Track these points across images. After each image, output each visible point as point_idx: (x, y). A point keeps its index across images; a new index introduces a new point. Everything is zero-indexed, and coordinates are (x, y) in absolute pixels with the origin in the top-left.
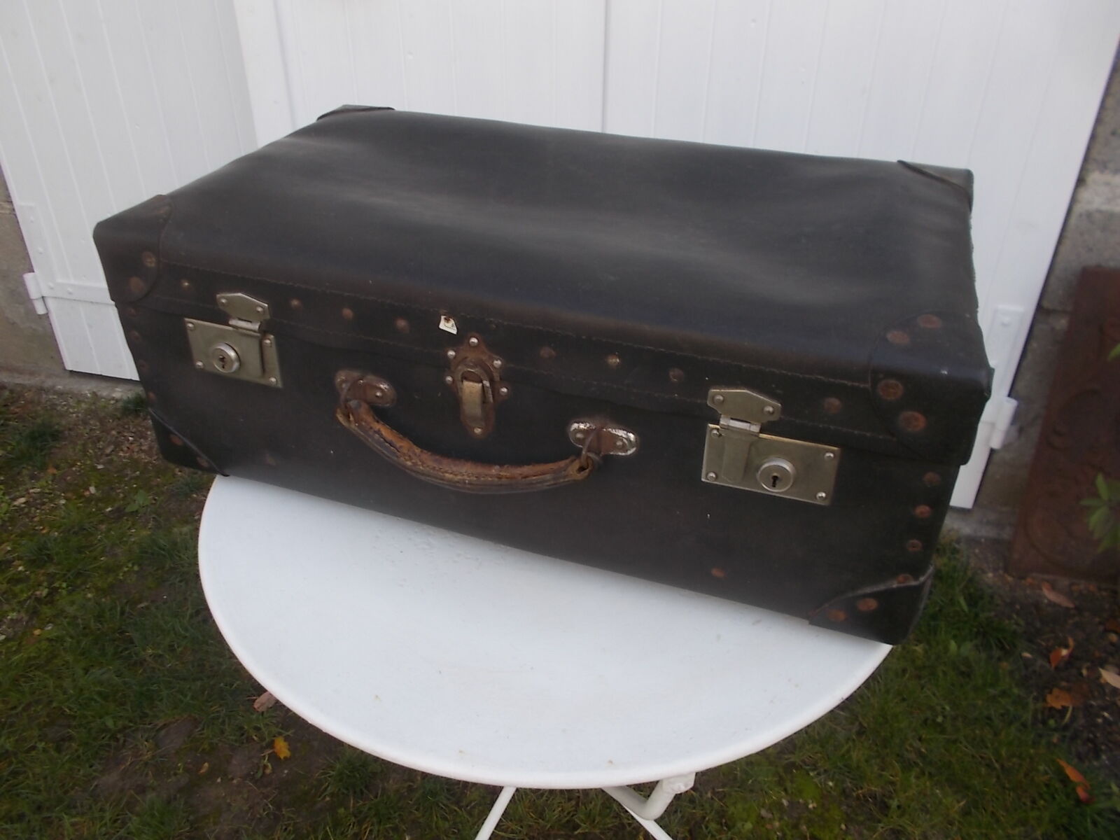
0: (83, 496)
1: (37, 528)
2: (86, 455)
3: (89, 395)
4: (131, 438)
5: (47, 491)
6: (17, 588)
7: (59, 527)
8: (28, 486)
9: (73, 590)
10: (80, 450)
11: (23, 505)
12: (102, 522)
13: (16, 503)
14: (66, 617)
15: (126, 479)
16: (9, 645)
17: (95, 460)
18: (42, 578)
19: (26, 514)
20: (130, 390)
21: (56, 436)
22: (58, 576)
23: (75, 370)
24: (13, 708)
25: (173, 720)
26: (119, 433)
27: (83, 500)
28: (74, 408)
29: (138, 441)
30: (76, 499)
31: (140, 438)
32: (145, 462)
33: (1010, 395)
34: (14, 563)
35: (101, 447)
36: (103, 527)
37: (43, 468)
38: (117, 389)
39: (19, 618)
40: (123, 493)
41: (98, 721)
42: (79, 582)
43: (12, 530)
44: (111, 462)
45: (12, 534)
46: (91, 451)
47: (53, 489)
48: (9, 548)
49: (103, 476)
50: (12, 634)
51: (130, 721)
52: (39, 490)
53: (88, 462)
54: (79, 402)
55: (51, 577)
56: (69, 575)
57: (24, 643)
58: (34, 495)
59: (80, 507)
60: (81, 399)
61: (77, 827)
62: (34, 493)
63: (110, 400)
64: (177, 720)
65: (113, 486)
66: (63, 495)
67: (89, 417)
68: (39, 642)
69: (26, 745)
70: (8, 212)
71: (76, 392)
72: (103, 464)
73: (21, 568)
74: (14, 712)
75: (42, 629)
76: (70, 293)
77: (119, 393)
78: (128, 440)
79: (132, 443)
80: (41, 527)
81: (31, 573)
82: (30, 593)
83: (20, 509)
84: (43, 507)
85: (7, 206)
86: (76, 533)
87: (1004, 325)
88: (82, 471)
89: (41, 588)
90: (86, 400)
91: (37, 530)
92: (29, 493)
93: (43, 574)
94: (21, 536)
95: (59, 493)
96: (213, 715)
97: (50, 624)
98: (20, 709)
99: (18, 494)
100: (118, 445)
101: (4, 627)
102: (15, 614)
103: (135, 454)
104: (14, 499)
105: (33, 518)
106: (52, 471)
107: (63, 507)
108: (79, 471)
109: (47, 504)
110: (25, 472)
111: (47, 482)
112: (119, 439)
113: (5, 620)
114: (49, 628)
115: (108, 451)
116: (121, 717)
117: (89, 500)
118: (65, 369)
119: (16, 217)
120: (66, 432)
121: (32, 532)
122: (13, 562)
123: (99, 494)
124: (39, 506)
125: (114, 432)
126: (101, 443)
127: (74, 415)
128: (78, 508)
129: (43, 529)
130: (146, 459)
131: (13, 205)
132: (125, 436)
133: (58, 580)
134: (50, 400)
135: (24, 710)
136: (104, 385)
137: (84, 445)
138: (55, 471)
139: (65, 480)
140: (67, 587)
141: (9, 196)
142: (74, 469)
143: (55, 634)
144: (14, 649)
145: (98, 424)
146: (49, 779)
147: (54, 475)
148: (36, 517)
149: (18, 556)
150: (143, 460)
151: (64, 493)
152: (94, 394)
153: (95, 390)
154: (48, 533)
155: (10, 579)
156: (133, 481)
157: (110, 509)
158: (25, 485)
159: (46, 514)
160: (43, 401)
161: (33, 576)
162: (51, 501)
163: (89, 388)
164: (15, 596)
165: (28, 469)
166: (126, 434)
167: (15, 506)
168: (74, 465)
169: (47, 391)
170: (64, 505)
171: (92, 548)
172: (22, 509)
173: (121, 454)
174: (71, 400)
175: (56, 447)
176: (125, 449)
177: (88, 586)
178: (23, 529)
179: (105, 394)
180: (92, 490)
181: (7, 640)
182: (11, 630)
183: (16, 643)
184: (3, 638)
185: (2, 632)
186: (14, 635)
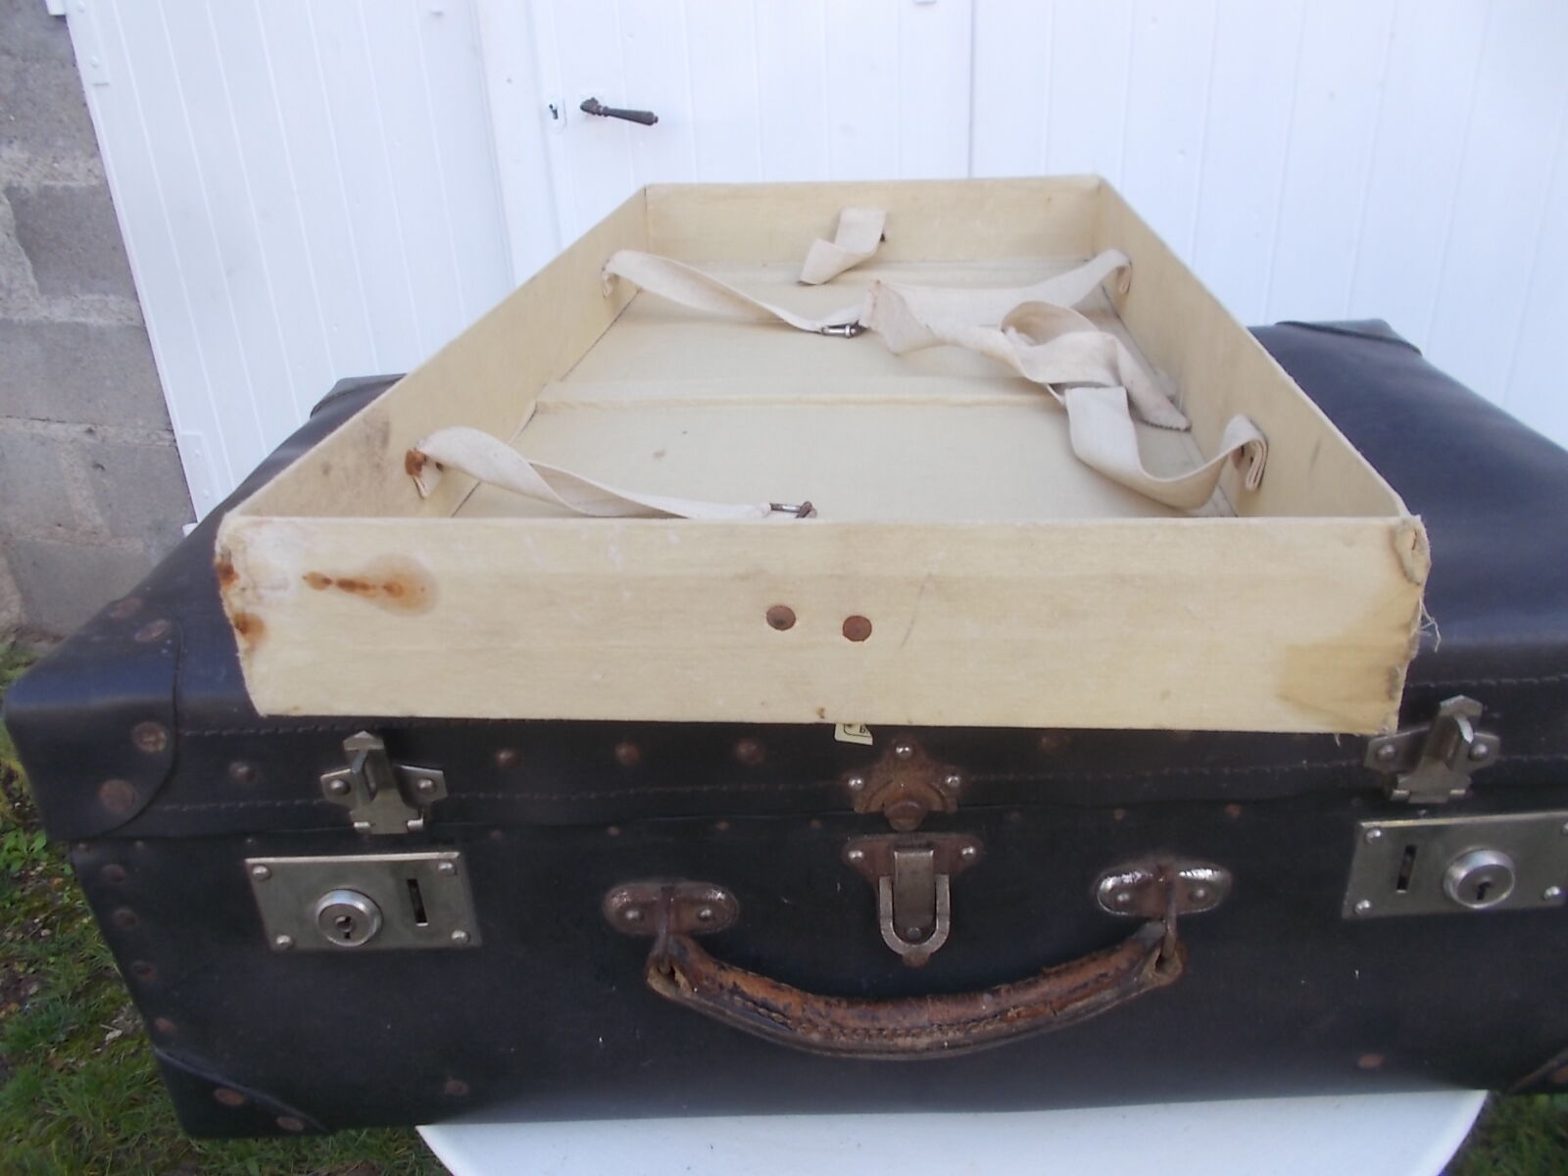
16: (126, 1044)
25: (341, 1167)
41: (237, 1165)
50: (131, 1028)
51: (281, 1167)
64: (347, 1168)
70: (167, 444)
74: (124, 1147)
85: (167, 436)
96: (396, 1162)
98: (131, 1144)
101: (121, 1018)
116: (269, 1159)
119: (178, 450)
131: (174, 435)
135: (141, 1142)
141: (170, 424)
144: (132, 1051)
181: (123, 1037)
182: (130, 1022)
183: (136, 1042)
184: (118, 1033)
185: (117, 1025)
186: (134, 1030)
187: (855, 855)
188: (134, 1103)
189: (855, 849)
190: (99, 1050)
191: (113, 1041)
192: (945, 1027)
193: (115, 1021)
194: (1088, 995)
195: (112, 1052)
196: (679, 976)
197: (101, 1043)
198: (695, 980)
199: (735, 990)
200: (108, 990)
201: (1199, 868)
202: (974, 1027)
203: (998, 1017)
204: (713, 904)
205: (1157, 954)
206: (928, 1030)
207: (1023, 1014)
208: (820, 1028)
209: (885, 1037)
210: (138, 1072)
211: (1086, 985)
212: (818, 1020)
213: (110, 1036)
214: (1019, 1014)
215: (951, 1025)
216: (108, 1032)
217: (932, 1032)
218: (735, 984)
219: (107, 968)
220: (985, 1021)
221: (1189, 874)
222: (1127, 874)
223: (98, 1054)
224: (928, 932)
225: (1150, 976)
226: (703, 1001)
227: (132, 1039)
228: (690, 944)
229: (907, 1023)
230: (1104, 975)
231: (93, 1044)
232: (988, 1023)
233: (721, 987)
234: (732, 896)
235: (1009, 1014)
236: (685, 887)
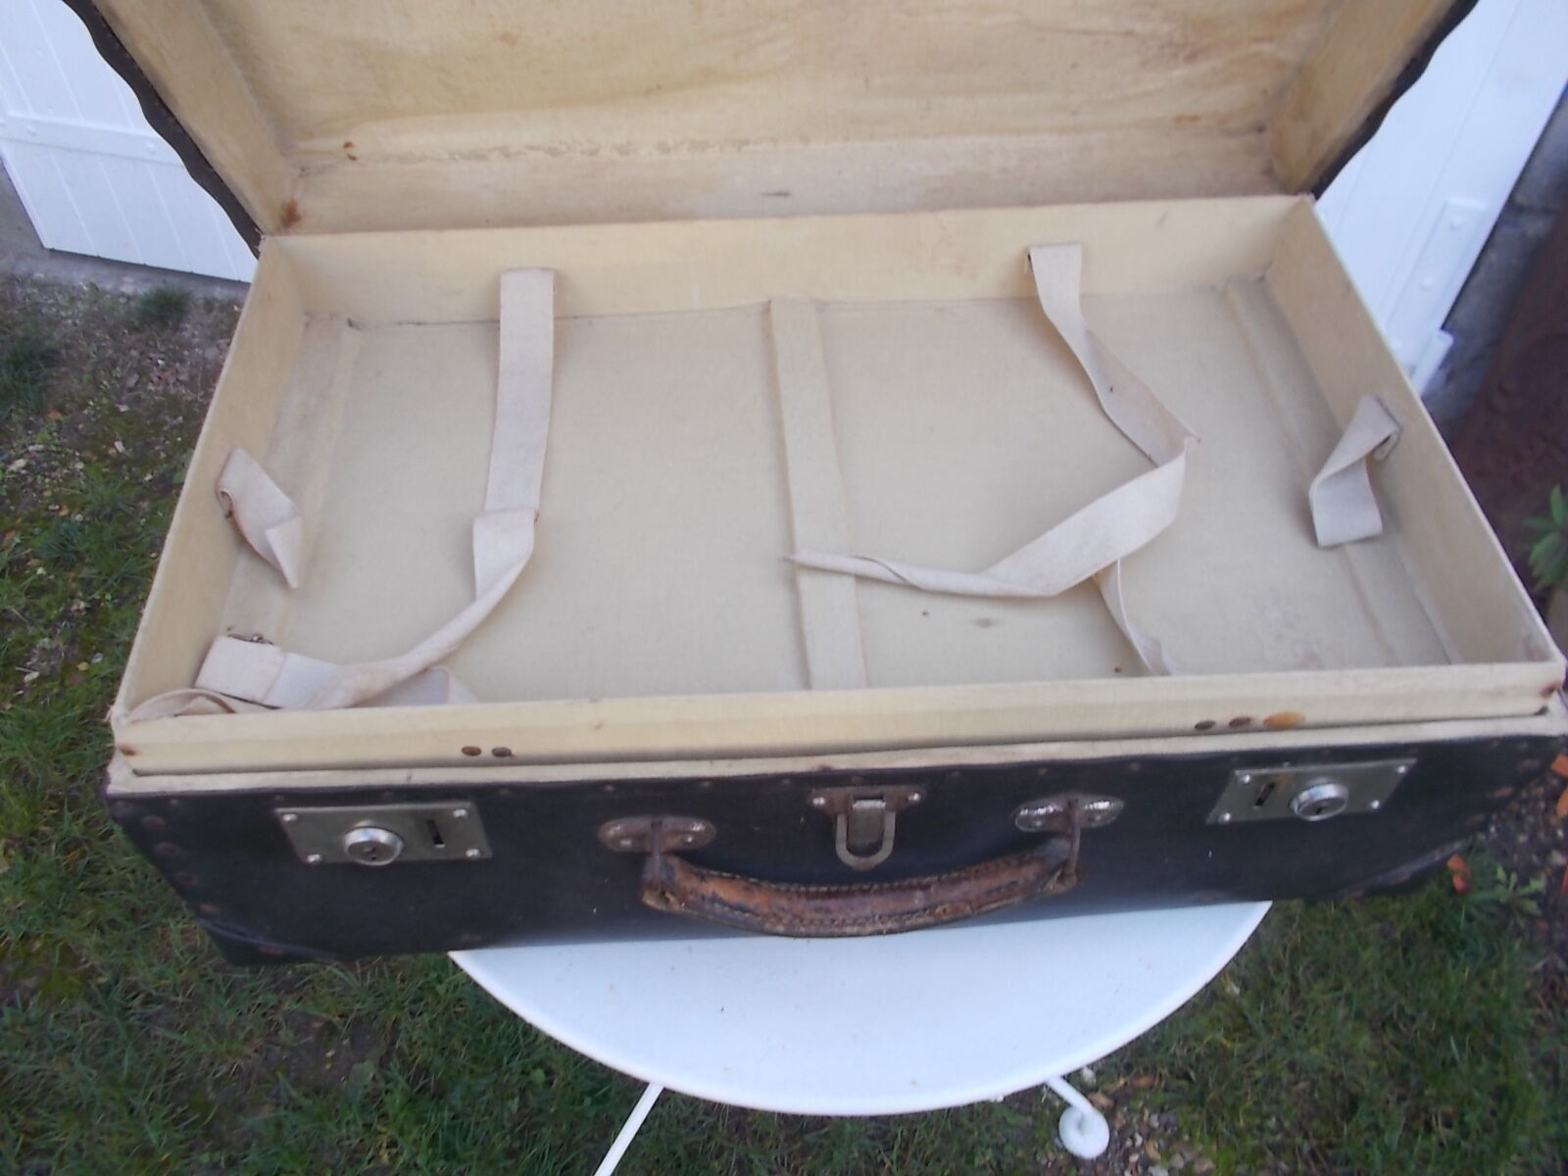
0: (107, 456)
1: (51, 507)
2: (99, 389)
3: (85, 288)
4: (160, 362)
5: (54, 448)
6: (43, 601)
7: (83, 509)
8: (25, 440)
9: (120, 604)
10: (89, 381)
11: (24, 472)
12: (141, 498)
13: (13, 468)
14: (118, 645)
15: (165, 428)
16: (47, 686)
17: (113, 397)
18: (74, 585)
19: (32, 485)
20: (146, 281)
21: (51, 358)
22: (95, 583)
23: (57, 248)
24: (73, 778)
26: (142, 353)
27: (108, 461)
28: (66, 308)
29: (170, 366)
30: (98, 461)
31: (175, 362)
32: (186, 401)
33: (1443, 328)
34: (29, 564)
35: (119, 376)
36: (145, 505)
37: (41, 412)
38: (126, 279)
39: (54, 646)
40: (163, 451)
42: (126, 591)
43: (16, 510)
44: (138, 400)
45: (17, 518)
46: (105, 383)
47: (62, 446)
48: (18, 541)
49: (130, 423)
50: (49, 669)
52: (41, 447)
53: (105, 401)
54: (73, 300)
55: (87, 585)
56: (110, 581)
57: (67, 683)
58: (37, 455)
59: (106, 473)
60: (75, 294)
61: (188, 935)
62: (38, 452)
63: (119, 297)
65: (148, 440)
66: (77, 454)
67: (92, 325)
68: (88, 681)
69: (99, 828)
71: (64, 283)
72: (127, 403)
73: (40, 571)
75: (89, 662)
76: (34, 134)
77: (129, 286)
78: (157, 364)
79: (163, 370)
80: (57, 507)
81: (56, 577)
82: (61, 609)
83: (19, 477)
84: (53, 475)
86: (109, 517)
87: (1452, 227)
88: (99, 416)
89: (76, 601)
90: (82, 296)
91: (53, 511)
92: (28, 452)
93: (74, 580)
94: (31, 519)
95: (71, 451)
97: (98, 654)
99: (12, 452)
100: (142, 372)
101: (35, 660)
102: (46, 640)
103: (171, 386)
104: (10, 462)
105: (41, 491)
106: (54, 415)
107: (81, 473)
108: (94, 416)
109: (59, 470)
110: (15, 417)
111: (51, 434)
112: (144, 363)
113: (35, 651)
114: (98, 659)
115: (132, 382)
117: (118, 462)
118: (42, 246)
120: (63, 352)
121: (44, 514)
122: (28, 561)
123: (129, 453)
124: (47, 473)
125: (134, 353)
126: (118, 369)
127: (70, 321)
128: (104, 475)
129: (60, 509)
130: (188, 395)
132: (151, 359)
133: (97, 589)
134: (28, 296)
136: (105, 271)
137: (94, 373)
138: (59, 416)
139: (76, 430)
140: (112, 599)
142: (86, 412)
143: (109, 670)
144: (55, 691)
145: (107, 337)
146: (138, 873)
147: (58, 422)
148: (46, 490)
149: (32, 552)
150: (184, 398)
151: (80, 452)
152: (93, 286)
153: (93, 280)
154: (69, 515)
155: (28, 589)
156: (175, 432)
157: (149, 477)
158: (20, 438)
159: (59, 485)
160: (20, 298)
161: (60, 583)
162: (64, 464)
163: (83, 276)
164: (41, 613)
165: (19, 413)
166: (152, 355)
167: (12, 472)
168: (86, 405)
169: (21, 281)
170: (81, 470)
171: (135, 540)
172: (24, 477)
173: (151, 387)
174: (60, 297)
175: (52, 377)
176: (155, 379)
177: (140, 598)
178: (32, 510)
179: (109, 286)
180: (119, 446)
181: (42, 679)
182: (45, 663)
183: (57, 683)
184: (35, 675)
185: (33, 667)
186: (51, 672)
187: (820, 801)
188: (73, 743)
189: (818, 796)
190: (21, 692)
191: (33, 682)
192: (885, 918)
193: (29, 663)
194: (1000, 899)
195: (36, 694)
196: (668, 895)
197: (20, 686)
198: (682, 897)
199: (714, 899)
200: (13, 633)
201: (1100, 801)
202: (908, 919)
203: (928, 912)
204: (694, 833)
205: (1059, 873)
206: (871, 920)
207: (948, 910)
208: (784, 921)
209: (837, 926)
210: (68, 715)
211: (999, 889)
212: (781, 914)
213: (28, 678)
214: (944, 910)
215: (890, 916)
216: (25, 674)
217: (874, 922)
218: (714, 893)
219: (5, 611)
220: (916, 914)
221: (1091, 807)
222: (1042, 807)
223: (22, 694)
224: (876, 847)
225: (1052, 887)
226: (689, 911)
227: (52, 680)
228: (675, 862)
229: (854, 915)
230: (1014, 883)
231: (12, 687)
232: (920, 916)
233: (703, 898)
234: (711, 826)
235: (937, 911)
236: (670, 822)
